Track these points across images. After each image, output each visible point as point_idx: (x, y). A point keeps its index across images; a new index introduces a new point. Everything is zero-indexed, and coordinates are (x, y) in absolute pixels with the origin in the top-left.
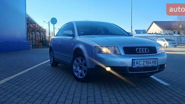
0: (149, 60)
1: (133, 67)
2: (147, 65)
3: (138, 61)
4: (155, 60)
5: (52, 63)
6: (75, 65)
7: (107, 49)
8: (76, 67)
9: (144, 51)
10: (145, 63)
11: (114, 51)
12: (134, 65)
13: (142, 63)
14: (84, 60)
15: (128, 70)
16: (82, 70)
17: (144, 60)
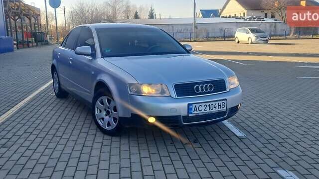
0: (214, 103)
1: (190, 115)
2: (211, 111)
3: (197, 105)
4: (224, 102)
5: (57, 91)
6: (98, 108)
7: (149, 88)
8: (100, 111)
9: (207, 89)
10: (208, 108)
11: (160, 91)
12: (192, 113)
13: (202, 108)
14: (112, 101)
15: (182, 121)
16: (110, 117)
17: (206, 104)
